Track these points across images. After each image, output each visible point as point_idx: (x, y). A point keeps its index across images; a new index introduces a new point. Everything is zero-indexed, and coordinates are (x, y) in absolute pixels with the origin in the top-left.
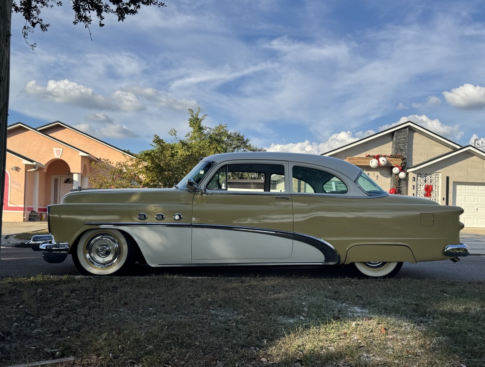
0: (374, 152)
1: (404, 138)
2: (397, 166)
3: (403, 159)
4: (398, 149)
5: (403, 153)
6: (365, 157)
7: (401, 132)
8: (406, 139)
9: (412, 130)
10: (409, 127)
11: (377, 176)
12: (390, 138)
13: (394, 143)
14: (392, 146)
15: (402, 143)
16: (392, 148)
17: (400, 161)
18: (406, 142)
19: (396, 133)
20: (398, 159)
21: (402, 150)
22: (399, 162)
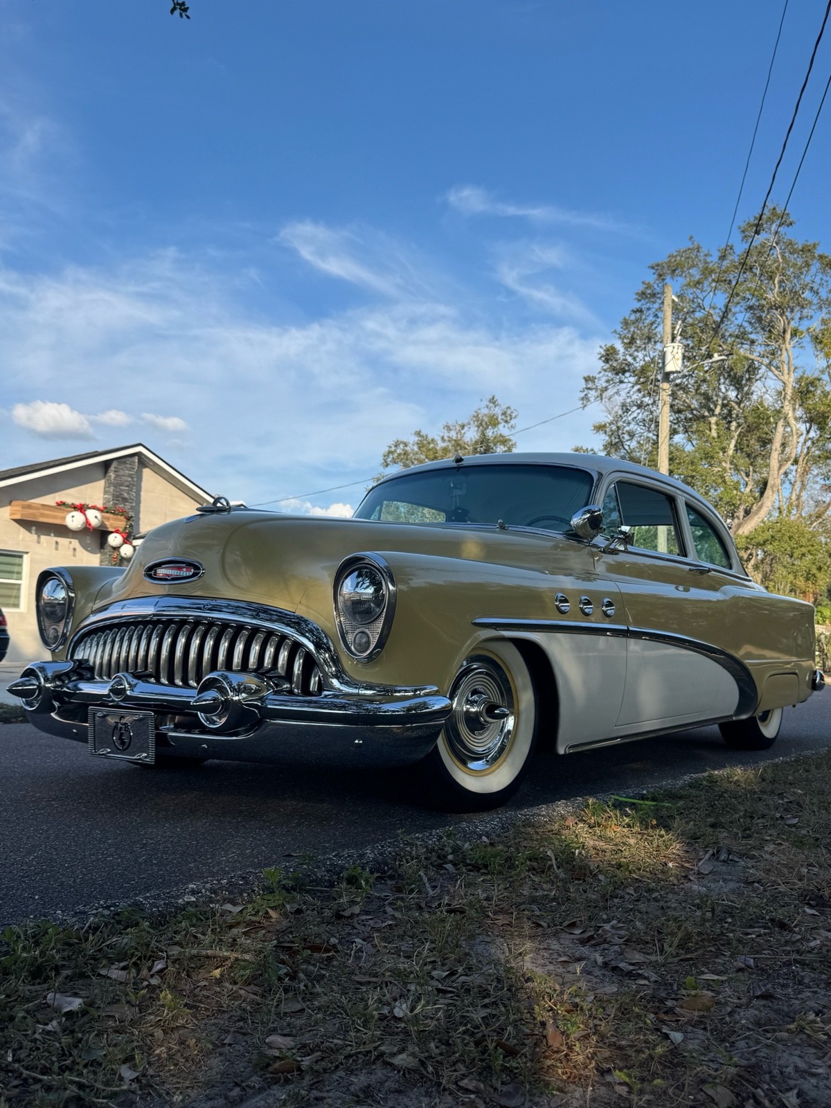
0: (71, 495)
1: (130, 476)
2: (117, 532)
3: (128, 519)
4: (118, 496)
5: (128, 506)
6: (54, 504)
7: (125, 463)
8: (132, 478)
9: (143, 461)
10: (139, 454)
11: (74, 549)
12: (100, 472)
13: (109, 484)
14: (105, 488)
15: (127, 486)
16: (105, 492)
17: (122, 521)
18: (134, 485)
19: (114, 464)
20: (119, 517)
21: (125, 500)
22: (121, 523)
